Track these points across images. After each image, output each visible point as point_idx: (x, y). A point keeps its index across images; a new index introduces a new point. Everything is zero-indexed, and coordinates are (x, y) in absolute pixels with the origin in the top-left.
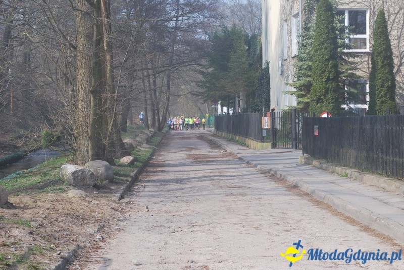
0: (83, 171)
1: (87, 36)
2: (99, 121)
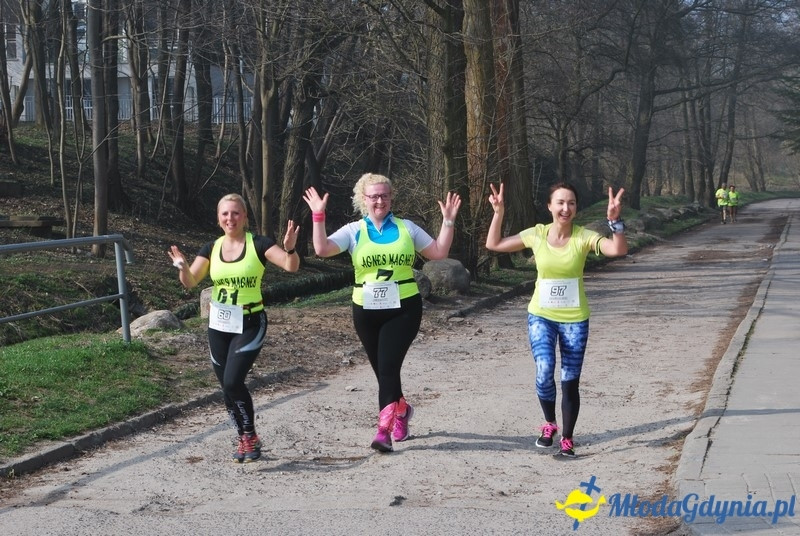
1: (441, 60)
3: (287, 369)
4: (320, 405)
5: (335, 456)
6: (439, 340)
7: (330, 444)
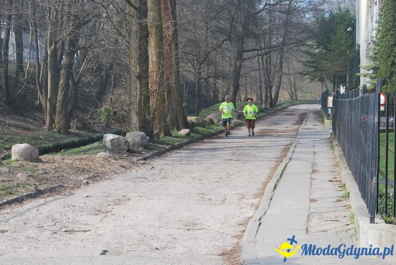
1: (136, 33)
3: (54, 186)
4: (70, 204)
5: (76, 230)
6: (132, 172)
7: (73, 223)
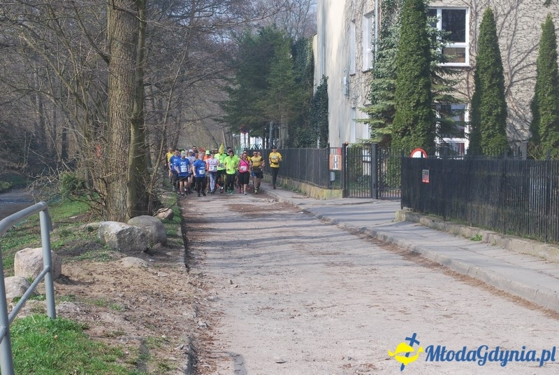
0: (131, 230)
1: (124, 45)
2: (141, 162)
